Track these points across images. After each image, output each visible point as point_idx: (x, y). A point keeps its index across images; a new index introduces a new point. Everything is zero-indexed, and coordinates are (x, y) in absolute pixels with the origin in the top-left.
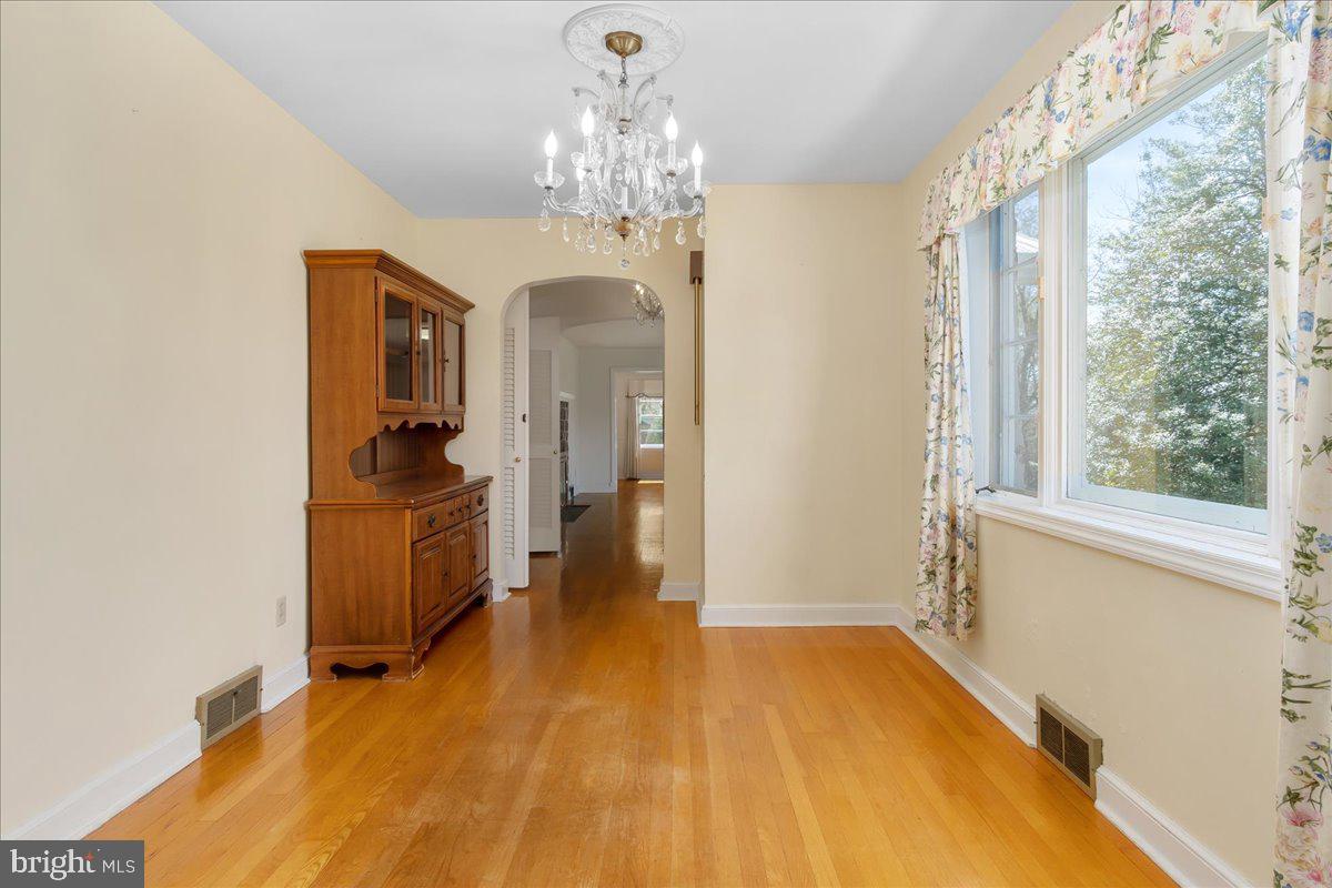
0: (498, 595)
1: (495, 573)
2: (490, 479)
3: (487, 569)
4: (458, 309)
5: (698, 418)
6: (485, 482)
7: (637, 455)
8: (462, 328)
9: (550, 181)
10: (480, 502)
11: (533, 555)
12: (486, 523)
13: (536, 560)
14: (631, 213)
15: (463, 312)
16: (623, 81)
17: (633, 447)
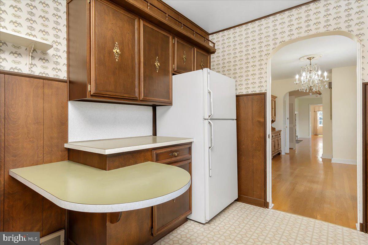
0: (283, 153)
1: (282, 149)
2: (281, 131)
3: (281, 148)
4: (274, 98)
5: (331, 119)
6: (280, 131)
7: (318, 128)
8: (275, 102)
9: (297, 82)
10: (280, 135)
11: (290, 148)
12: (280, 139)
13: (290, 150)
14: (312, 86)
15: (275, 98)
16: (310, 64)
17: (316, 126)
